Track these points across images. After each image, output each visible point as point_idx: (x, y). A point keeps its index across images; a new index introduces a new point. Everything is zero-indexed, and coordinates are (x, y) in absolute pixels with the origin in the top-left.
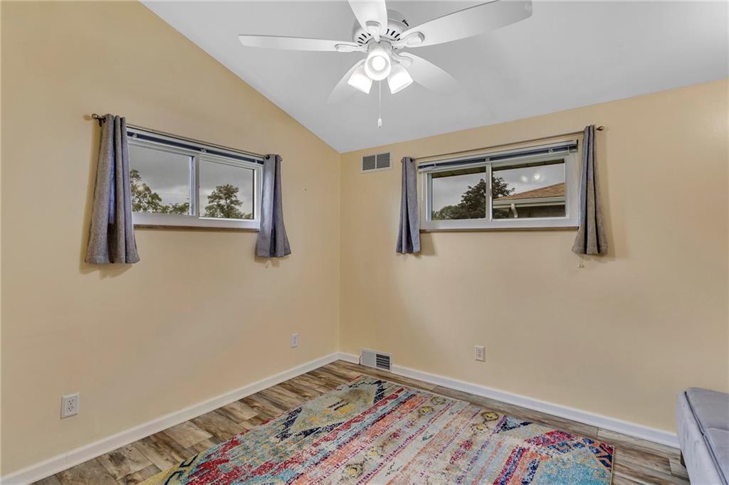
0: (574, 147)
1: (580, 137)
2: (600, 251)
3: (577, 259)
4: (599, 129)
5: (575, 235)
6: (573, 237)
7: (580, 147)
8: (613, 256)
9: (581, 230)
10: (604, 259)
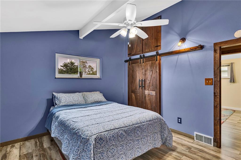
0: (229, 65)
1: (230, 64)
2: (234, 82)
3: (230, 83)
4: (234, 63)
5: (229, 79)
6: (229, 80)
7: (230, 65)
8: (236, 83)
9: (230, 79)
10: (235, 83)
